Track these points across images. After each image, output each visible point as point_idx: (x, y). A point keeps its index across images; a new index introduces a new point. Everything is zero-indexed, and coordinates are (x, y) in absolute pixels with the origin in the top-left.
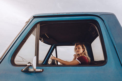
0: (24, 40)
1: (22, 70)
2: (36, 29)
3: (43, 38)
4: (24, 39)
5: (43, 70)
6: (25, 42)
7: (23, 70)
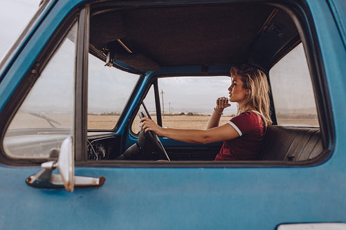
0: (34, 71)
1: (30, 179)
2: (75, 28)
3: (109, 55)
4: (33, 67)
5: (102, 180)
6: (38, 75)
7: (34, 179)
